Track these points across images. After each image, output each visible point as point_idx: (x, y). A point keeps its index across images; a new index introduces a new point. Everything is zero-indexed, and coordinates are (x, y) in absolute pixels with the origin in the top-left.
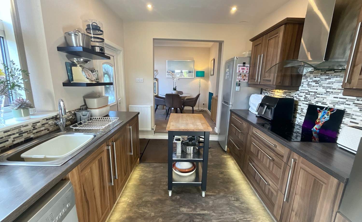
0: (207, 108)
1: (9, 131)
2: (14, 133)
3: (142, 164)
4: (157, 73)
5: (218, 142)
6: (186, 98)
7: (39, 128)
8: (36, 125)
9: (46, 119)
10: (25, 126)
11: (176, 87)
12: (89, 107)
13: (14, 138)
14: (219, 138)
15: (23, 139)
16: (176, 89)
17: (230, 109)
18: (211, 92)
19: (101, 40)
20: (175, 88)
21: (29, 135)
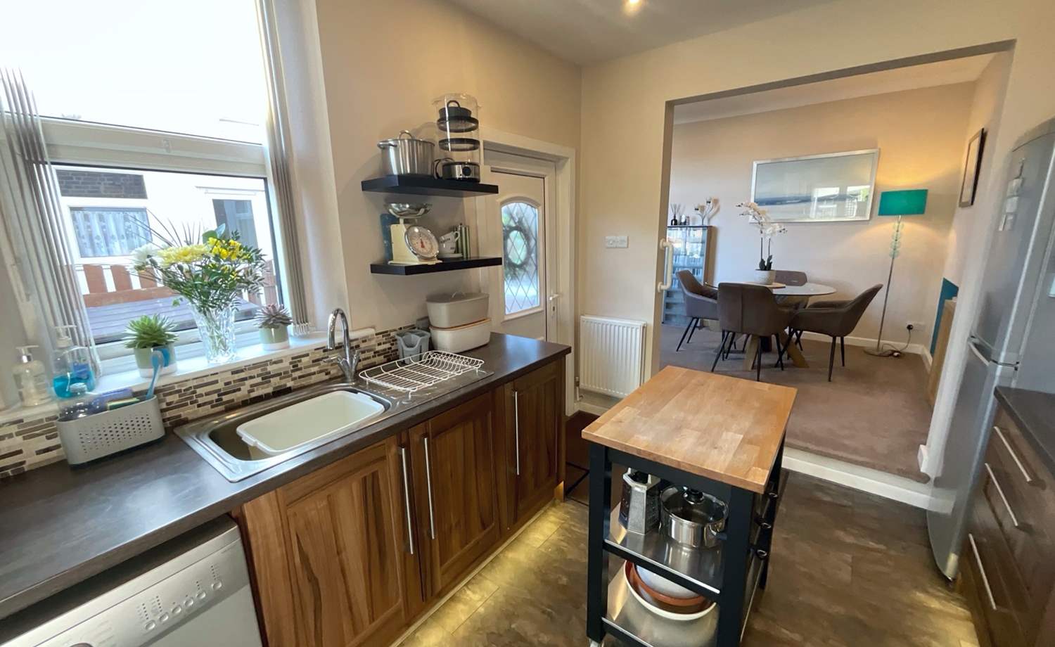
0: (926, 345)
1: (242, 371)
2: (253, 375)
3: (570, 506)
4: (714, 210)
5: (921, 512)
6: (811, 301)
7: (306, 368)
8: (300, 361)
9: (322, 350)
10: (275, 363)
11: (770, 258)
12: (433, 323)
13: (251, 386)
14: (931, 500)
15: (270, 390)
16: (770, 264)
17: (996, 383)
18: (953, 282)
19: (472, 146)
20: (769, 260)
21: (283, 382)
